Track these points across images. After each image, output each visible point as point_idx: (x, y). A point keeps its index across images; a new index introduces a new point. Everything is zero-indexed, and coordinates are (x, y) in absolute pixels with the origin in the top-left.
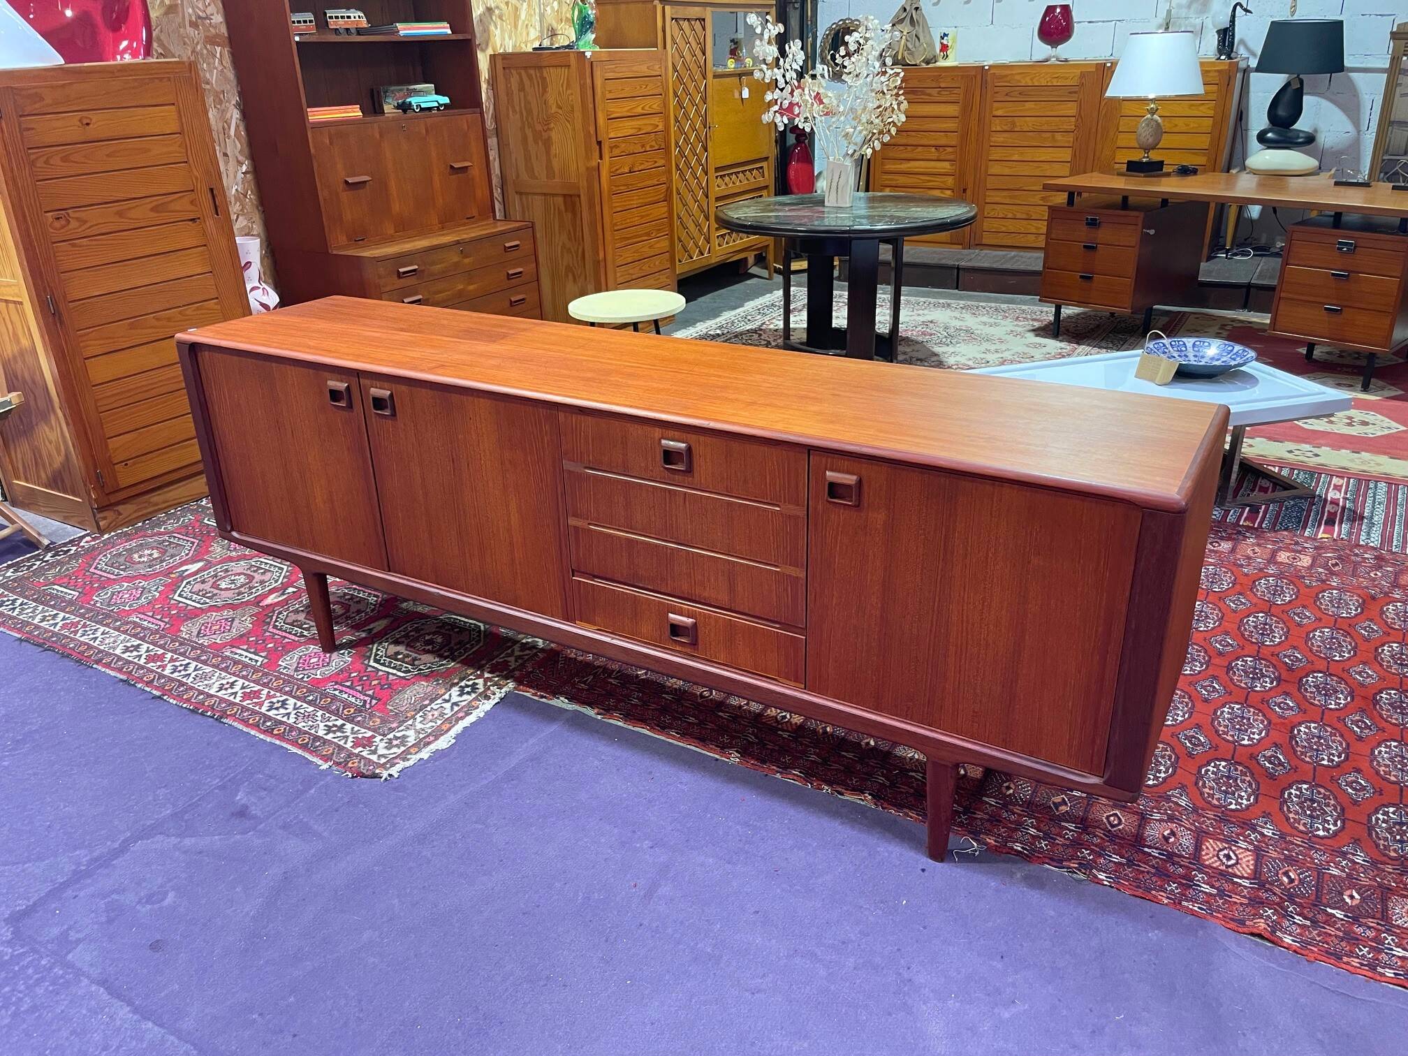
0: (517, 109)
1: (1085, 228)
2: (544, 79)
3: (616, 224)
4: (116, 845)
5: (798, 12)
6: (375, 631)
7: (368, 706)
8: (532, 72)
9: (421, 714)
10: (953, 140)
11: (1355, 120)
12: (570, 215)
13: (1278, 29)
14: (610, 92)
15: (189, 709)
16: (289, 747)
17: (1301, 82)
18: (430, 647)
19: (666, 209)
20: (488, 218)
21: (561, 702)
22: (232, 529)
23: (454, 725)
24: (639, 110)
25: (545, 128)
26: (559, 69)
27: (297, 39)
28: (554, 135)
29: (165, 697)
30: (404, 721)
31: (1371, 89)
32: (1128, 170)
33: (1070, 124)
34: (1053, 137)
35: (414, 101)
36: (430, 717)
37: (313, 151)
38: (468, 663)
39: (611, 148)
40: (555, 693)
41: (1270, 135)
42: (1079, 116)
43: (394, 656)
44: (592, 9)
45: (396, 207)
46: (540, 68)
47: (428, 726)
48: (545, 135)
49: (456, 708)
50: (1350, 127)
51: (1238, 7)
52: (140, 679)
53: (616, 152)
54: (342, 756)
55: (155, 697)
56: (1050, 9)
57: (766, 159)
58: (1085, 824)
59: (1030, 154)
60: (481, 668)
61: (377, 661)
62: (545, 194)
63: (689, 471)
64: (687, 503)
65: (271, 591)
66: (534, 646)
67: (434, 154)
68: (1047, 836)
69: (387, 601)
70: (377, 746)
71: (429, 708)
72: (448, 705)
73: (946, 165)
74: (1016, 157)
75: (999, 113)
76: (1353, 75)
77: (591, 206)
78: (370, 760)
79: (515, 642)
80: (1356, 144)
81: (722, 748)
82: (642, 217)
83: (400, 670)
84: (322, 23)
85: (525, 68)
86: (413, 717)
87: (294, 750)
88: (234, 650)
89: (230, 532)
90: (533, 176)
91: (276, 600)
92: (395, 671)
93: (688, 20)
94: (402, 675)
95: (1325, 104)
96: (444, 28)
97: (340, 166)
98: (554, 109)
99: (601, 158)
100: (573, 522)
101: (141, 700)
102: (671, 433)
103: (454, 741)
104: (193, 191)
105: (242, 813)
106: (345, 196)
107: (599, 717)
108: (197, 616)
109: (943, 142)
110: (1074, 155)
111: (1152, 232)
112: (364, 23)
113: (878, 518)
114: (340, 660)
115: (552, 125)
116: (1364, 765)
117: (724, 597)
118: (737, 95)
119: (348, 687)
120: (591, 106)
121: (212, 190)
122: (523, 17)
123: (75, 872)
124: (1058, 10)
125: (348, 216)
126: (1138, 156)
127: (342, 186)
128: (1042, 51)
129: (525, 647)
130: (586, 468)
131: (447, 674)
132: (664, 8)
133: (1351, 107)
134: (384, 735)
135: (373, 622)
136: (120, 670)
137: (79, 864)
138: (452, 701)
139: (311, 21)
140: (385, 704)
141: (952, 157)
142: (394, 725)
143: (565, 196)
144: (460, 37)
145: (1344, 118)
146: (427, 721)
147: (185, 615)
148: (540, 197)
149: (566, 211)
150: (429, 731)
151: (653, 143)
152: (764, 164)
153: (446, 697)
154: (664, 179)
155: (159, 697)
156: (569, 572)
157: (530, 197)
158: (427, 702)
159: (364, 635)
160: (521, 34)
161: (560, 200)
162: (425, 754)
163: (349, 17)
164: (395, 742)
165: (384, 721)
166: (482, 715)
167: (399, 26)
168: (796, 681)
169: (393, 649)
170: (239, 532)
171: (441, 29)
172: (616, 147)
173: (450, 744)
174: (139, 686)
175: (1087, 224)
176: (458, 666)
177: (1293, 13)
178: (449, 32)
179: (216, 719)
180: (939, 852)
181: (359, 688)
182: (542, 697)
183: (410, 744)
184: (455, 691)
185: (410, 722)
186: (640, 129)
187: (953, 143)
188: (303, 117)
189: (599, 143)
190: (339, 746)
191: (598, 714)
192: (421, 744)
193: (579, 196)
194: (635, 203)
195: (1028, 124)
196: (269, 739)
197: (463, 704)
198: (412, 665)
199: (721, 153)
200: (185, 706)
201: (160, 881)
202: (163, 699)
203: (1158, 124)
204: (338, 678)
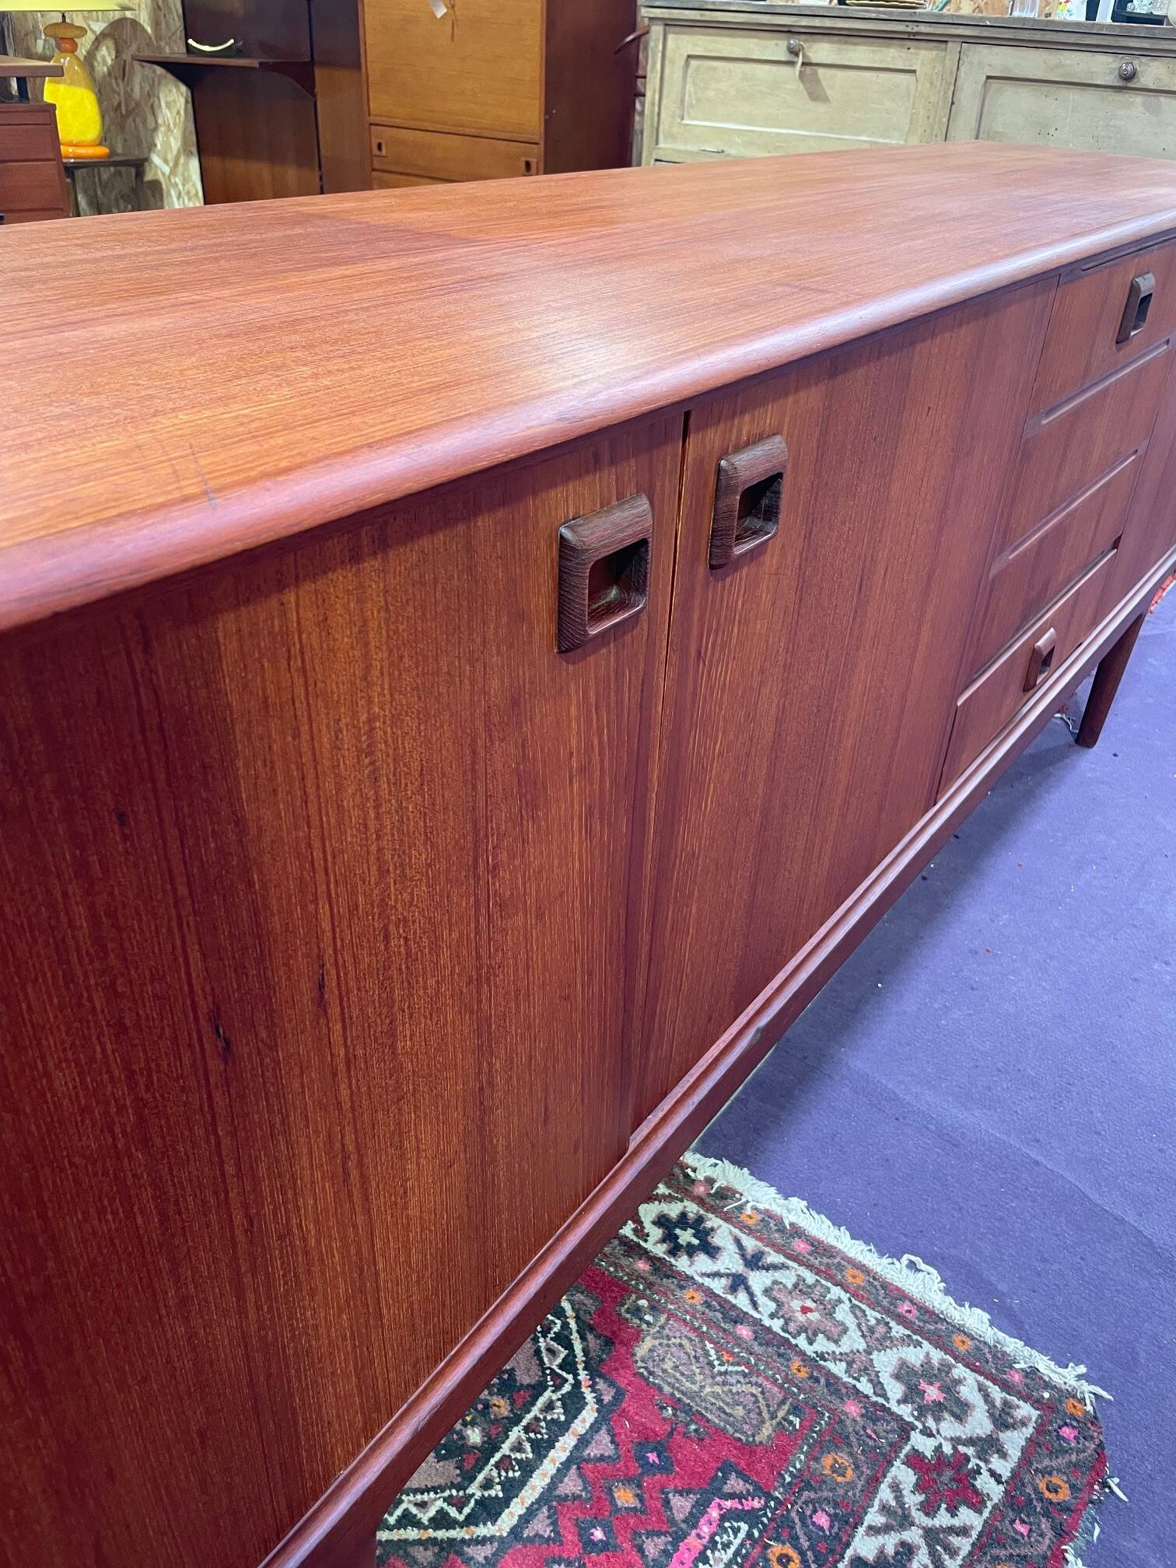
7: (757, 1504)
9: (801, 1342)
30: (832, 1381)
36: (814, 1316)
47: (850, 1322)
54: (1023, 1529)
61: (489, 1510)
70: (956, 1441)
71: (776, 1325)
72: (758, 1280)
78: (1031, 1448)
83: (560, 1428)
86: (813, 1363)
94: (588, 1415)
134: (905, 1430)
138: (738, 1266)
146: (828, 1325)
150: (872, 1315)
153: (718, 1286)
158: (744, 1332)
164: (933, 1393)
165: (837, 1438)
183: (937, 1356)
185: (838, 1369)
198: (539, 1389)
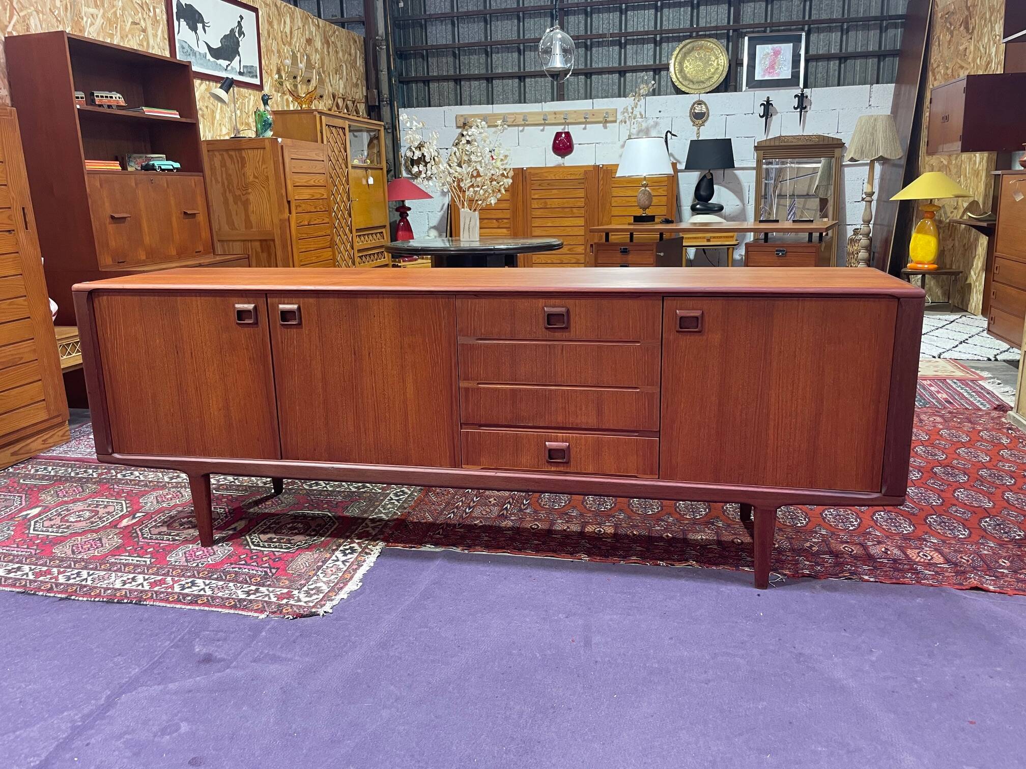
0: (220, 179)
1: (619, 255)
2: (243, 159)
3: (301, 261)
4: (102, 701)
5: (391, 135)
6: (238, 529)
7: (270, 574)
8: (232, 153)
9: (320, 571)
10: (507, 214)
11: (741, 198)
12: (265, 255)
13: (695, 145)
14: (294, 167)
15: (103, 601)
16: (220, 610)
17: (712, 175)
18: (296, 531)
19: (331, 253)
20: (210, 253)
21: (429, 548)
22: (113, 452)
23: (354, 574)
24: (312, 183)
25: (244, 192)
26: (256, 151)
27: (78, 107)
28: (251, 197)
29: (73, 597)
31: (748, 180)
32: (635, 221)
33: (581, 203)
34: (572, 211)
35: (156, 163)
36: (330, 572)
37: (88, 190)
38: (333, 535)
39: (297, 206)
40: (421, 543)
41: (698, 206)
42: (586, 197)
43: (270, 540)
44: (270, 115)
45: (147, 240)
46: (240, 150)
48: (243, 198)
49: (348, 564)
50: (738, 202)
51: (669, 134)
52: (39, 589)
53: (300, 210)
54: (273, 607)
55: (61, 599)
56: (558, 135)
57: (384, 227)
58: (836, 555)
59: (558, 222)
60: (347, 537)
61: (256, 546)
62: (244, 241)
63: (566, 328)
64: (564, 352)
65: (123, 517)
66: (381, 520)
67: (172, 202)
68: (817, 564)
69: (234, 510)
70: (298, 597)
71: (325, 567)
72: (339, 563)
73: (504, 230)
74: (549, 224)
75: (536, 197)
76: (736, 172)
77: (284, 246)
79: (364, 519)
80: (743, 211)
81: (571, 554)
82: (317, 257)
84: (90, 99)
85: (227, 150)
86: (316, 574)
87: (227, 611)
88: (117, 557)
89: (111, 454)
90: (233, 228)
91: (131, 523)
92: (278, 550)
93: (336, 127)
95: (723, 189)
96: (175, 114)
97: (107, 204)
98: (251, 178)
99: (290, 213)
100: (463, 384)
101: (48, 603)
102: (552, 301)
103: (361, 584)
104: (10, 208)
105: (208, 659)
106: (111, 228)
107: (466, 552)
108: (62, 541)
109: (500, 216)
110: (586, 221)
111: (662, 254)
112: (122, 102)
113: (716, 338)
114: (222, 551)
115: (250, 190)
116: (956, 502)
117: (592, 421)
118: (364, 182)
119: (244, 564)
120: (282, 176)
121: (23, 209)
122: (218, 117)
123: (74, 728)
124: (563, 135)
125: (113, 244)
126: (640, 212)
127: (108, 220)
128: (554, 160)
129: (373, 520)
130: (478, 339)
131: (324, 545)
132: (321, 117)
133: (738, 191)
134: (300, 589)
135: (234, 523)
136: (14, 586)
137: (73, 721)
138: (341, 560)
139: (82, 98)
140: (284, 570)
141: (508, 226)
142: (303, 582)
143: (260, 240)
144: (189, 121)
145: (734, 197)
146: (329, 575)
147: (50, 542)
148: (238, 243)
149: (262, 252)
150: (336, 581)
151: (321, 207)
152: (383, 230)
153: (334, 558)
154: (328, 232)
155: (66, 598)
156: (458, 426)
157: (231, 243)
158: (320, 564)
159: (231, 532)
160: (217, 129)
161: (257, 244)
162: (343, 594)
163: (111, 97)
164: (312, 592)
165: (291, 581)
166: (372, 565)
167: (145, 109)
168: (652, 473)
169: (264, 537)
170: (119, 453)
171: (174, 115)
172: (300, 206)
173: (359, 586)
174: (41, 593)
175: (621, 252)
176: (328, 539)
177: (698, 137)
178: (179, 117)
179: (135, 604)
180: (762, 583)
181: (255, 564)
182: (412, 547)
183: (326, 591)
184: (338, 554)
185: (315, 578)
186: (313, 196)
187: (508, 216)
188: (81, 166)
189: (289, 202)
190: (266, 602)
191: (463, 550)
192: (336, 588)
193: (274, 240)
194: (313, 247)
195: (556, 203)
196: (197, 608)
197: (352, 560)
198: (290, 543)
199: (359, 221)
200: (97, 600)
201: (164, 717)
202: (70, 599)
203: (650, 193)
204: (228, 559)
